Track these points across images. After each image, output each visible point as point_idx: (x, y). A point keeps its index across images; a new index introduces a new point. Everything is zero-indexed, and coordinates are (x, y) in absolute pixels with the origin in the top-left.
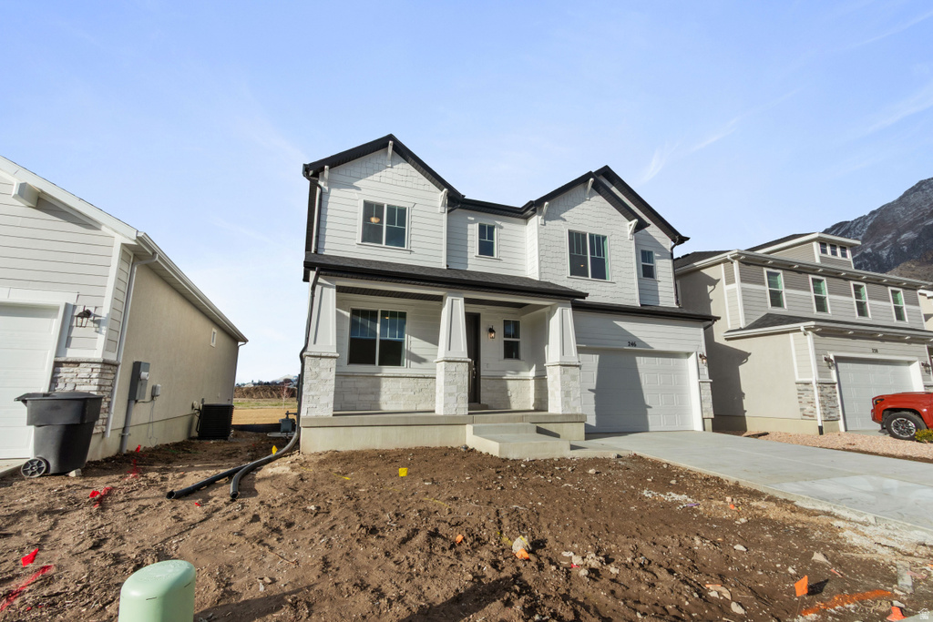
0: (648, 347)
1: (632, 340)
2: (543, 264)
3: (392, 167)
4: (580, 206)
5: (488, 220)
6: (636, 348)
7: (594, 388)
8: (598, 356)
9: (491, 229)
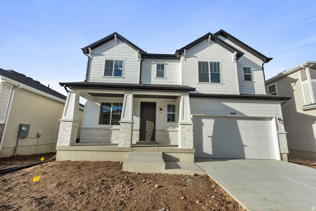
0: (243, 115)
1: (233, 112)
2: (184, 78)
3: (117, 45)
4: (205, 50)
5: (161, 62)
6: (236, 116)
7: (211, 135)
8: (213, 120)
9: (163, 66)
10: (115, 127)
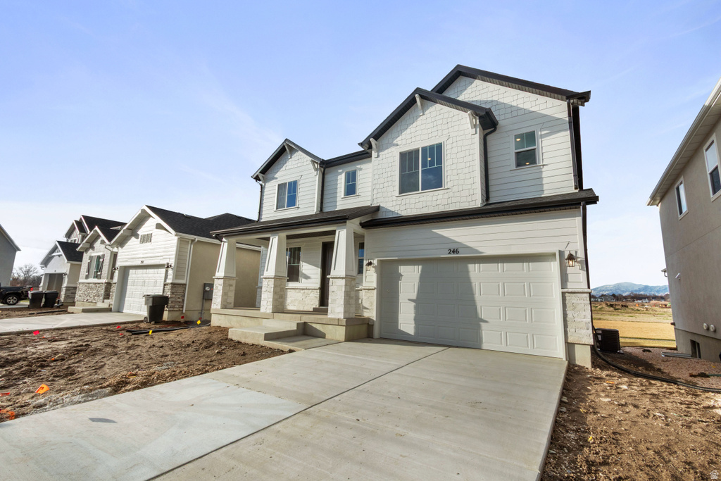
0: (477, 252)
1: (453, 247)
2: (375, 191)
3: (291, 158)
4: (414, 125)
7: (414, 298)
8: (420, 267)
9: (354, 173)
10: (291, 284)
